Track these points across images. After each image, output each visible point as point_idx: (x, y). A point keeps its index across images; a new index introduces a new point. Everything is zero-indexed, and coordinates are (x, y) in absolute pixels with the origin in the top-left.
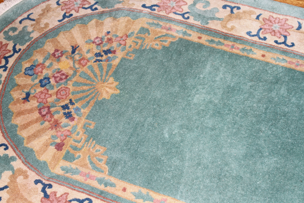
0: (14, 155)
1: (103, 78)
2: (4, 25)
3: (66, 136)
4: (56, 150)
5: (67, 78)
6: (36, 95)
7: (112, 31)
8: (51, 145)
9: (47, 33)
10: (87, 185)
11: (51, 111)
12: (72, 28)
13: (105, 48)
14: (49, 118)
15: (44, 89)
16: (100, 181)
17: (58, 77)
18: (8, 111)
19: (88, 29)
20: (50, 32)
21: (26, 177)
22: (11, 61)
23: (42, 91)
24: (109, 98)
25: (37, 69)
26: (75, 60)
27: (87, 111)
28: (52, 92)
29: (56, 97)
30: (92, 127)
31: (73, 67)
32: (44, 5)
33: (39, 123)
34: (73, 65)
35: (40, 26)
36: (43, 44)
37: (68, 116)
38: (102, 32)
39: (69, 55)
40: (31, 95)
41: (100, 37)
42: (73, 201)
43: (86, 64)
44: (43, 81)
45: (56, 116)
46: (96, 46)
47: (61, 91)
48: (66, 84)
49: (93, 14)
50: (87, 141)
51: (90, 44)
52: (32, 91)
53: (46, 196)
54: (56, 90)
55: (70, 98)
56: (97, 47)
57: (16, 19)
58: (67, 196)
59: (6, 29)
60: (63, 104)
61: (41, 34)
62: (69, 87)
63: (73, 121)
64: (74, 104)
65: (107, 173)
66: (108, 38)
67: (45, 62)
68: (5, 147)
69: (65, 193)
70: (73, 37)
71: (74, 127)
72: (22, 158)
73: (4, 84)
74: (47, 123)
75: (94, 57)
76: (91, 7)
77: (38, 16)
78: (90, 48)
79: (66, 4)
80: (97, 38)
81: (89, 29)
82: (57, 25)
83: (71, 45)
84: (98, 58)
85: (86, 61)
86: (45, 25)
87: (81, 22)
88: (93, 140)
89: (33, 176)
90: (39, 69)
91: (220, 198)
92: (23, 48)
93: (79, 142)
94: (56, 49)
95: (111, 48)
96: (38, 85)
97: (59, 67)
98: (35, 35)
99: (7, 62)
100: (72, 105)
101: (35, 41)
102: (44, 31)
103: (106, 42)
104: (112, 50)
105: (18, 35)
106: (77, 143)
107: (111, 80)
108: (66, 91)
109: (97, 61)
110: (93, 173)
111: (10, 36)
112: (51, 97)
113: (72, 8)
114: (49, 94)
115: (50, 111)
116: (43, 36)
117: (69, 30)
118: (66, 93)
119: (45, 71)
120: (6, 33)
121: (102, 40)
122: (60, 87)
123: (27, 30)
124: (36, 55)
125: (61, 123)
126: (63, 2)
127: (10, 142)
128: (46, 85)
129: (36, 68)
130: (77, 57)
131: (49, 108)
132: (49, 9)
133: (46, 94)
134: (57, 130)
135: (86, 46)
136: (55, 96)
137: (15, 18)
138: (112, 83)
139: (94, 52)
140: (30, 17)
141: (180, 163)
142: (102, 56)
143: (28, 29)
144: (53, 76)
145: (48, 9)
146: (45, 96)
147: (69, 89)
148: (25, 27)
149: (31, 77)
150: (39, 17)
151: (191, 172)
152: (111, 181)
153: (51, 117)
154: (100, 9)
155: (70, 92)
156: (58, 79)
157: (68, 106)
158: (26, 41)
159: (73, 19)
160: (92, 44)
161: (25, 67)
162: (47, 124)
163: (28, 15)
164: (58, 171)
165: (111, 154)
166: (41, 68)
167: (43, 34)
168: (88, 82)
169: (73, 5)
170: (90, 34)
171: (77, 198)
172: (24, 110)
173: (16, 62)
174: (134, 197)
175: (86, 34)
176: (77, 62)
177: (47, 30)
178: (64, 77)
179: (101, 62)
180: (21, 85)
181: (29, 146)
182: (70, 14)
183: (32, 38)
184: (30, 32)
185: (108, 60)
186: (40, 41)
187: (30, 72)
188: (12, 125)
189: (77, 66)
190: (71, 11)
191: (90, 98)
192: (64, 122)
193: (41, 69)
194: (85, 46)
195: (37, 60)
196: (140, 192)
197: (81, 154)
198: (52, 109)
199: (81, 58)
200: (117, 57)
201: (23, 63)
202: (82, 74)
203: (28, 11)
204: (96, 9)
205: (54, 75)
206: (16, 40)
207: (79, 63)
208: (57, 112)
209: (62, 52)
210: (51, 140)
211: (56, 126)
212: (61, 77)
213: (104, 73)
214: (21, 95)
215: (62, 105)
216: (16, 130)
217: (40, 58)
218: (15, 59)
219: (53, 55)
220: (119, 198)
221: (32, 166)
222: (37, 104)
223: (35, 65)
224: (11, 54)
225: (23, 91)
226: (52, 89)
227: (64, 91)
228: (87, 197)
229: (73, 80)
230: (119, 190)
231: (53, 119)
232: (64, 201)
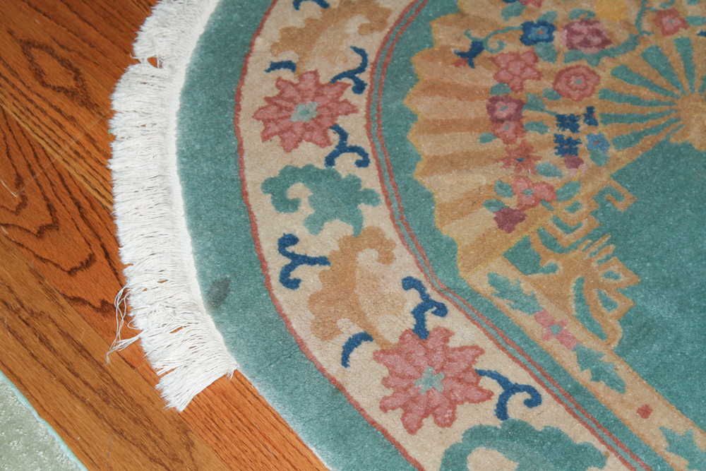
0: (377, 188)
3: (539, 200)
4: (494, 224)
5: (604, 48)
6: (499, 58)
8: (489, 205)
10: (544, 353)
11: (522, 117)
14: (510, 131)
15: (527, 52)
16: (586, 359)
17: (580, 33)
18: (407, 69)
21: (387, 259)
23: (521, 53)
24: (703, 149)
26: (648, 8)
27: (624, 158)
28: (546, 68)
29: (552, 86)
30: (621, 207)
31: (634, 23)
33: (478, 135)
34: (636, 18)
37: (567, 148)
40: (485, 53)
42: (489, 376)
43: (676, 30)
44: (533, 28)
45: (531, 137)
47: (572, 75)
48: (595, 61)
50: (593, 236)
52: (493, 44)
53: (420, 330)
54: (559, 66)
55: (591, 105)
58: (477, 356)
60: (564, 111)
62: (601, 73)
63: (574, 170)
64: (596, 124)
65: (614, 345)
68: (360, 158)
69: (475, 347)
71: (571, 187)
72: (395, 205)
74: (498, 144)
85: (679, 22)
88: (609, 242)
89: (405, 263)
93: (568, 230)
96: (514, 34)
97: (594, 9)
100: (590, 124)
106: (560, 231)
108: (588, 80)
110: (574, 329)
112: (539, 79)
114: (535, 70)
115: (520, 114)
118: (584, 85)
119: (548, 4)
122: (573, 64)
125: (539, 158)
127: (379, 150)
128: (539, 44)
130: (657, 2)
131: (521, 105)
133: (527, 65)
134: (520, 174)
136: (552, 81)
144: (567, 27)
146: (523, 69)
147: (599, 78)
152: (617, 372)
153: (516, 132)
155: (596, 87)
156: (576, 40)
157: (575, 121)
162: (499, 147)
164: (478, 280)
165: (645, 299)
168: (662, 81)
171: (502, 374)
172: (449, 84)
174: (665, 445)
176: (651, 16)
178: (597, 40)
180: (467, 15)
181: (427, 182)
188: (401, 109)
189: (646, 26)
191: (648, 127)
192: (549, 160)
196: (689, 439)
197: (560, 264)
198: (527, 113)
199: (668, 7)
202: (652, 54)
205: (572, 24)
207: (655, 21)
208: (540, 127)
210: (493, 193)
211: (520, 161)
212: (588, 37)
214: (459, 40)
215: (561, 113)
216: (407, 129)
220: (620, 427)
221: (412, 236)
222: (493, 83)
225: (469, 32)
226: (548, 59)
227: (581, 77)
228: (531, 382)
229: (621, 59)
230: (630, 406)
231: (519, 141)
232: (464, 366)
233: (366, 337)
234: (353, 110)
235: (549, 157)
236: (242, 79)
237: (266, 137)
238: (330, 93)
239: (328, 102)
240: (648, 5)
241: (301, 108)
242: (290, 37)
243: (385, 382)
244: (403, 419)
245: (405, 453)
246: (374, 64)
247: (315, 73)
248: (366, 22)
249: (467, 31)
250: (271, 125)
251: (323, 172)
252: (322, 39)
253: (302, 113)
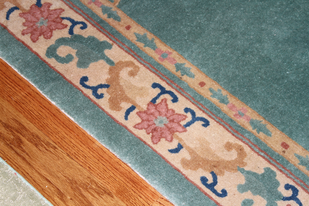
10: (89, 9)
42: (66, 19)
53: (38, 4)
58: (61, 12)
65: (117, 4)
69: (61, 9)
91: (233, 73)
141: (206, 22)
151: (214, 36)
152: (118, 14)
171: (71, 18)
174: (136, 39)
196: (145, 36)
220: (118, 34)
228: (83, 20)
230: (122, 26)
232: (56, 16)
233: (16, 8)
243: (24, 24)
244: (31, 37)
245: (31, 49)
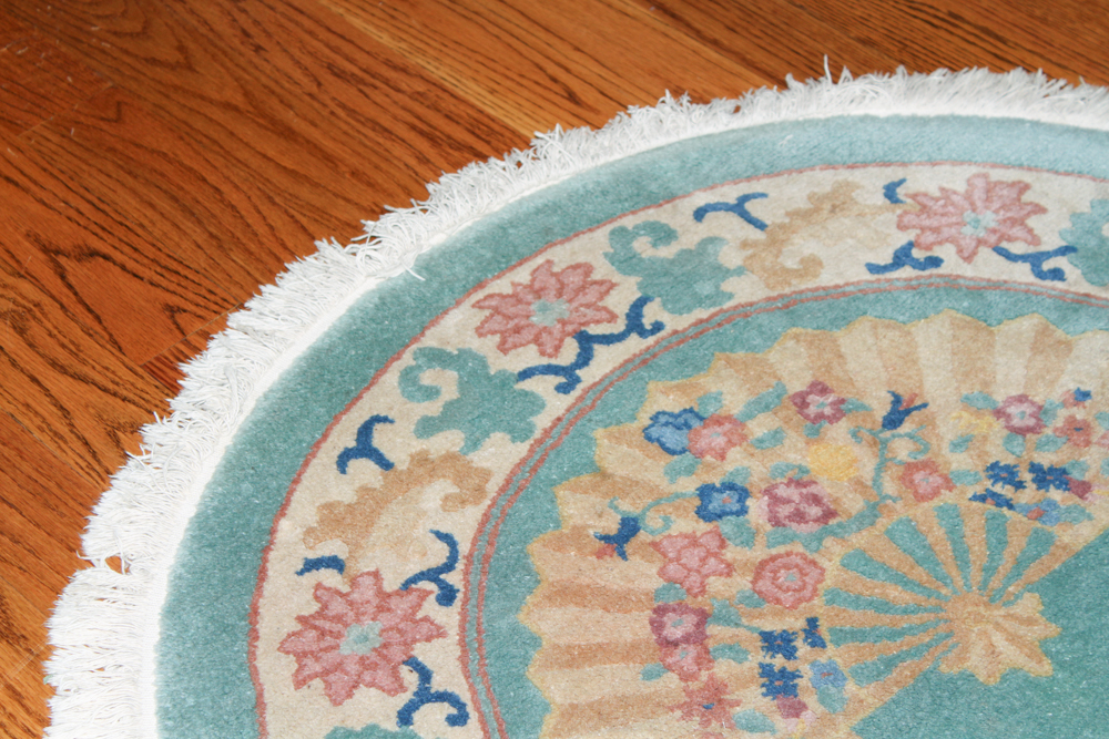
1: (995, 583)
2: (626, 200)
5: (826, 524)
6: (665, 543)
7: (1103, 394)
9: (802, 301)
11: (707, 637)
12: (919, 318)
13: (1046, 459)
14: (690, 660)
15: (709, 532)
17: (789, 501)
18: (521, 564)
19: (991, 345)
20: (816, 299)
22: (605, 360)
23: (698, 534)
24: (992, 682)
25: (705, 432)
26: (891, 459)
27: (870, 700)
28: (739, 557)
29: (750, 585)
31: (870, 483)
32: (825, 180)
33: (638, 668)
34: (872, 474)
35: (779, 260)
36: (771, 338)
37: (780, 685)
38: (1052, 382)
39: (869, 426)
40: (643, 536)
41: (1037, 399)
43: (936, 493)
44: (715, 494)
45: (723, 668)
46: (1006, 432)
47: (780, 568)
48: (814, 545)
49: (1037, 294)
51: (978, 413)
52: (653, 521)
54: (759, 553)
55: (813, 615)
56: (1008, 440)
57: (684, 197)
59: (629, 222)
60: (773, 625)
61: (775, 294)
62: (824, 563)
63: (794, 720)
64: (823, 646)
66: (1071, 420)
67: (751, 416)
68: (454, 711)
70: (910, 359)
73: (540, 442)
74: (672, 681)
75: (983, 475)
76: (1035, 260)
77: (788, 214)
78: (976, 433)
79: (924, 208)
80: (1022, 399)
81: (998, 347)
82: (858, 283)
83: (893, 389)
84: (998, 488)
85: (939, 480)
86: (802, 261)
87: (969, 308)
90: (714, 437)
92: (673, 322)
94: (821, 380)
95: (1073, 465)
96: (686, 504)
97: (808, 462)
98: (745, 290)
99: (585, 358)
100: (813, 645)
101: (739, 315)
102: (790, 284)
103: (1056, 430)
104: (1075, 475)
105: (672, 262)
107: (1029, 604)
108: (806, 575)
109: (989, 500)
111: (634, 256)
112: (729, 575)
113: (946, 232)
114: (722, 561)
115: (703, 633)
116: (780, 305)
117: (904, 323)
118: (800, 583)
119: (738, 456)
120: (622, 235)
121: (1042, 417)
122: (782, 549)
123: (716, 254)
124: (723, 373)
125: (738, 703)
126: (914, 196)
127: (483, 697)
128: (725, 518)
129: (704, 428)
130: (902, 450)
131: (703, 617)
132: (844, 203)
134: (709, 730)
135: (960, 418)
136: (750, 579)
137: (681, 188)
138: (1030, 622)
139: (986, 453)
140: (748, 206)
142: (1020, 485)
143: (721, 254)
144: (767, 492)
145: (837, 203)
146: (703, 560)
147: (823, 570)
148: (712, 240)
149: (667, 456)
150: (787, 220)
153: (699, 661)
154: (1076, 283)
155: (819, 586)
156: (784, 510)
157: (791, 641)
158: (700, 301)
159: (938, 280)
160: (990, 418)
161: (656, 408)
162: (673, 686)
163: (741, 194)
166: (725, 434)
167: (781, 296)
168: (919, 573)
169: (957, 224)
170: (994, 373)
172: (588, 586)
173: (622, 370)
175: (979, 364)
176: (896, 471)
177: (803, 287)
178: (815, 511)
179: (1005, 510)
180: (611, 476)
182: (929, 254)
183: (731, 296)
184: (728, 271)
185: (1040, 512)
186: (759, 321)
187: (671, 437)
188: (515, 630)
189: (890, 487)
190: (940, 243)
191: (904, 648)
192: (753, 706)
193: (726, 439)
194: (954, 415)
195: (718, 398)
198: (713, 629)
199: (921, 458)
200: (1090, 518)
201: (651, 386)
202: (901, 531)
203: (749, 179)
204: (1057, 274)
205: (775, 486)
206: (657, 282)
207: (901, 479)
208: (735, 651)
209: (842, 401)
211: (707, 708)
212: (801, 507)
213: (1006, 563)
214: (600, 516)
215: (768, 629)
216: (525, 661)
217: (733, 395)
218: (626, 357)
219: (798, 400)
222: (659, 583)
223: (705, 416)
224: (616, 332)
225: (615, 502)
226: (742, 543)
227: (795, 570)
229: (854, 541)
231: (704, 675)
234: (440, 633)
235: (753, 700)
236: (259, 588)
237: (300, 682)
238: (401, 606)
239: (398, 620)
240: (890, 455)
241: (354, 632)
242: (334, 518)
246: (469, 558)
247: (376, 575)
248: (454, 490)
249: (612, 502)
250: (309, 661)
251: (394, 736)
252: (385, 519)
253: (355, 642)
